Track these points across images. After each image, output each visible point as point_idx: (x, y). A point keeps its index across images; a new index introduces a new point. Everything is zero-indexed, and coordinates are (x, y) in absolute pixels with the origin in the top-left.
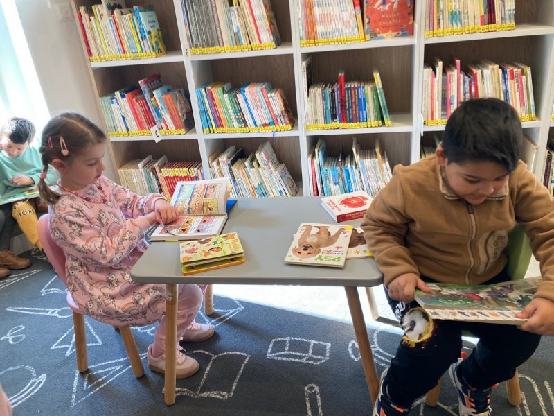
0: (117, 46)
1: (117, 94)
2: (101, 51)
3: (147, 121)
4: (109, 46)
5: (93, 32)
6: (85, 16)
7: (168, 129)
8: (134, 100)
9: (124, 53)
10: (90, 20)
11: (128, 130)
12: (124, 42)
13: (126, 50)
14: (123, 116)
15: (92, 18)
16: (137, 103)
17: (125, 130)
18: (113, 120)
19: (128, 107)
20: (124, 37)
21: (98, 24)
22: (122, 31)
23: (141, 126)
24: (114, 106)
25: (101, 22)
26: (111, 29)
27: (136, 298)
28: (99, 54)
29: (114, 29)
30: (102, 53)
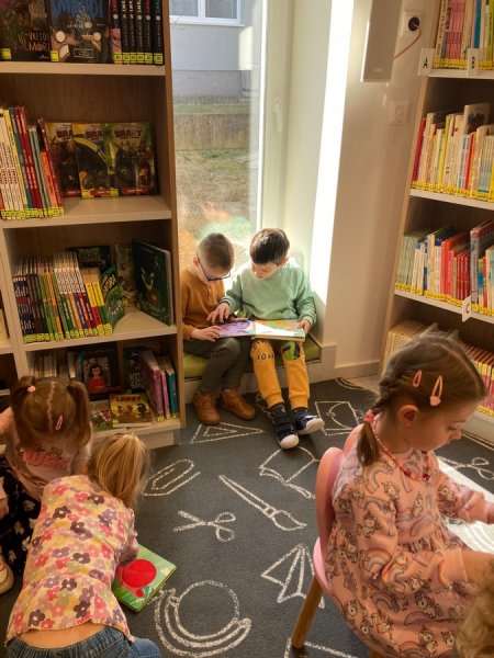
0: (459, 176)
1: (431, 238)
2: (432, 176)
3: (459, 285)
4: (447, 172)
5: (431, 150)
6: (430, 127)
7: (485, 305)
8: (452, 252)
9: (466, 188)
10: (435, 133)
11: (425, 287)
12: (472, 172)
13: (471, 184)
14: (425, 269)
15: (439, 131)
16: (455, 259)
17: (420, 287)
18: (410, 268)
19: (438, 260)
20: (476, 167)
21: (444, 140)
22: (477, 158)
23: (446, 288)
24: (419, 253)
25: (451, 139)
26: (461, 151)
27: (425, 638)
28: (428, 179)
29: (467, 151)
30: (432, 181)
